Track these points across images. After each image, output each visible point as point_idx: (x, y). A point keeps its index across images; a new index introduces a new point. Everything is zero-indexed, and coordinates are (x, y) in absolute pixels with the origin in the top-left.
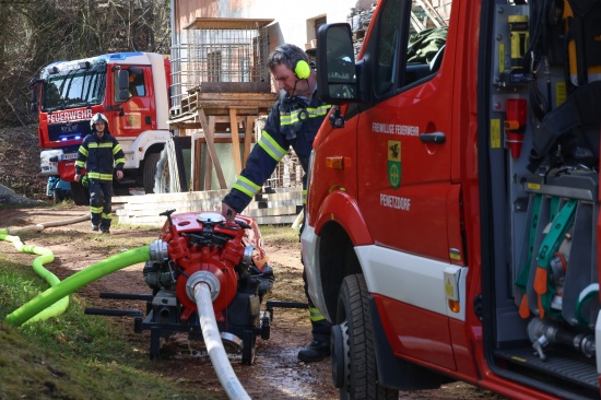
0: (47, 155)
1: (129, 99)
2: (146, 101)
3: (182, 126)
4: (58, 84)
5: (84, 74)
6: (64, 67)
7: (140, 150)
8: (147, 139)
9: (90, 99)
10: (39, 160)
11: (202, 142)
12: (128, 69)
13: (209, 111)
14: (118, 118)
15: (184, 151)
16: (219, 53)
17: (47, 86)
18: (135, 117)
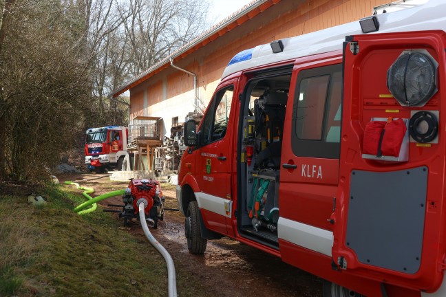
0: (88, 158)
2: (119, 142)
3: (132, 150)
4: (92, 135)
5: (100, 133)
6: (94, 130)
7: (117, 157)
8: (120, 153)
9: (102, 140)
10: (85, 159)
11: (138, 155)
13: (140, 145)
15: (132, 158)
16: (144, 127)
17: (88, 136)
18: (116, 146)
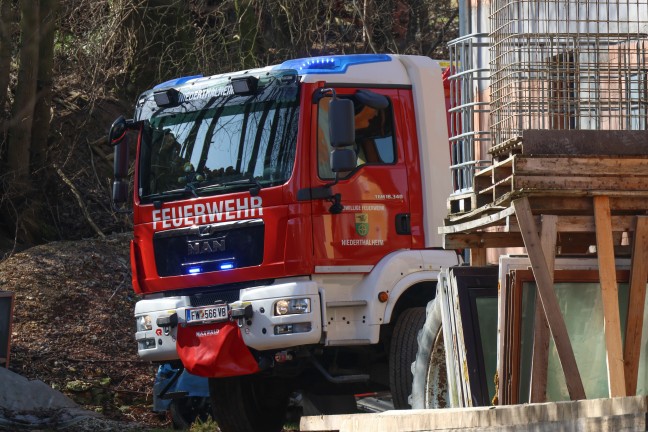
0: (153, 310)
1: (355, 171)
2: (399, 176)
3: (478, 240)
5: (246, 109)
7: (383, 297)
9: (259, 171)
11: (523, 281)
12: (354, 96)
13: (541, 202)
14: (327, 219)
15: (480, 302)
17: (153, 136)
18: (373, 215)
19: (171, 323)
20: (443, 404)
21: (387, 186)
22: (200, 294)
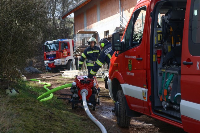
0: (46, 62)
1: (64, 49)
2: (68, 50)
3: (77, 55)
4: (48, 46)
5: (54, 44)
6: (49, 42)
7: (67, 60)
8: (68, 58)
9: (55, 49)
10: (44, 63)
12: (64, 42)
13: (82, 52)
14: (62, 54)
15: (77, 61)
16: (84, 39)
17: (46, 46)
18: (65, 53)
19: (48, 63)
20: (73, 70)
21: (66, 50)
22: (50, 60)
